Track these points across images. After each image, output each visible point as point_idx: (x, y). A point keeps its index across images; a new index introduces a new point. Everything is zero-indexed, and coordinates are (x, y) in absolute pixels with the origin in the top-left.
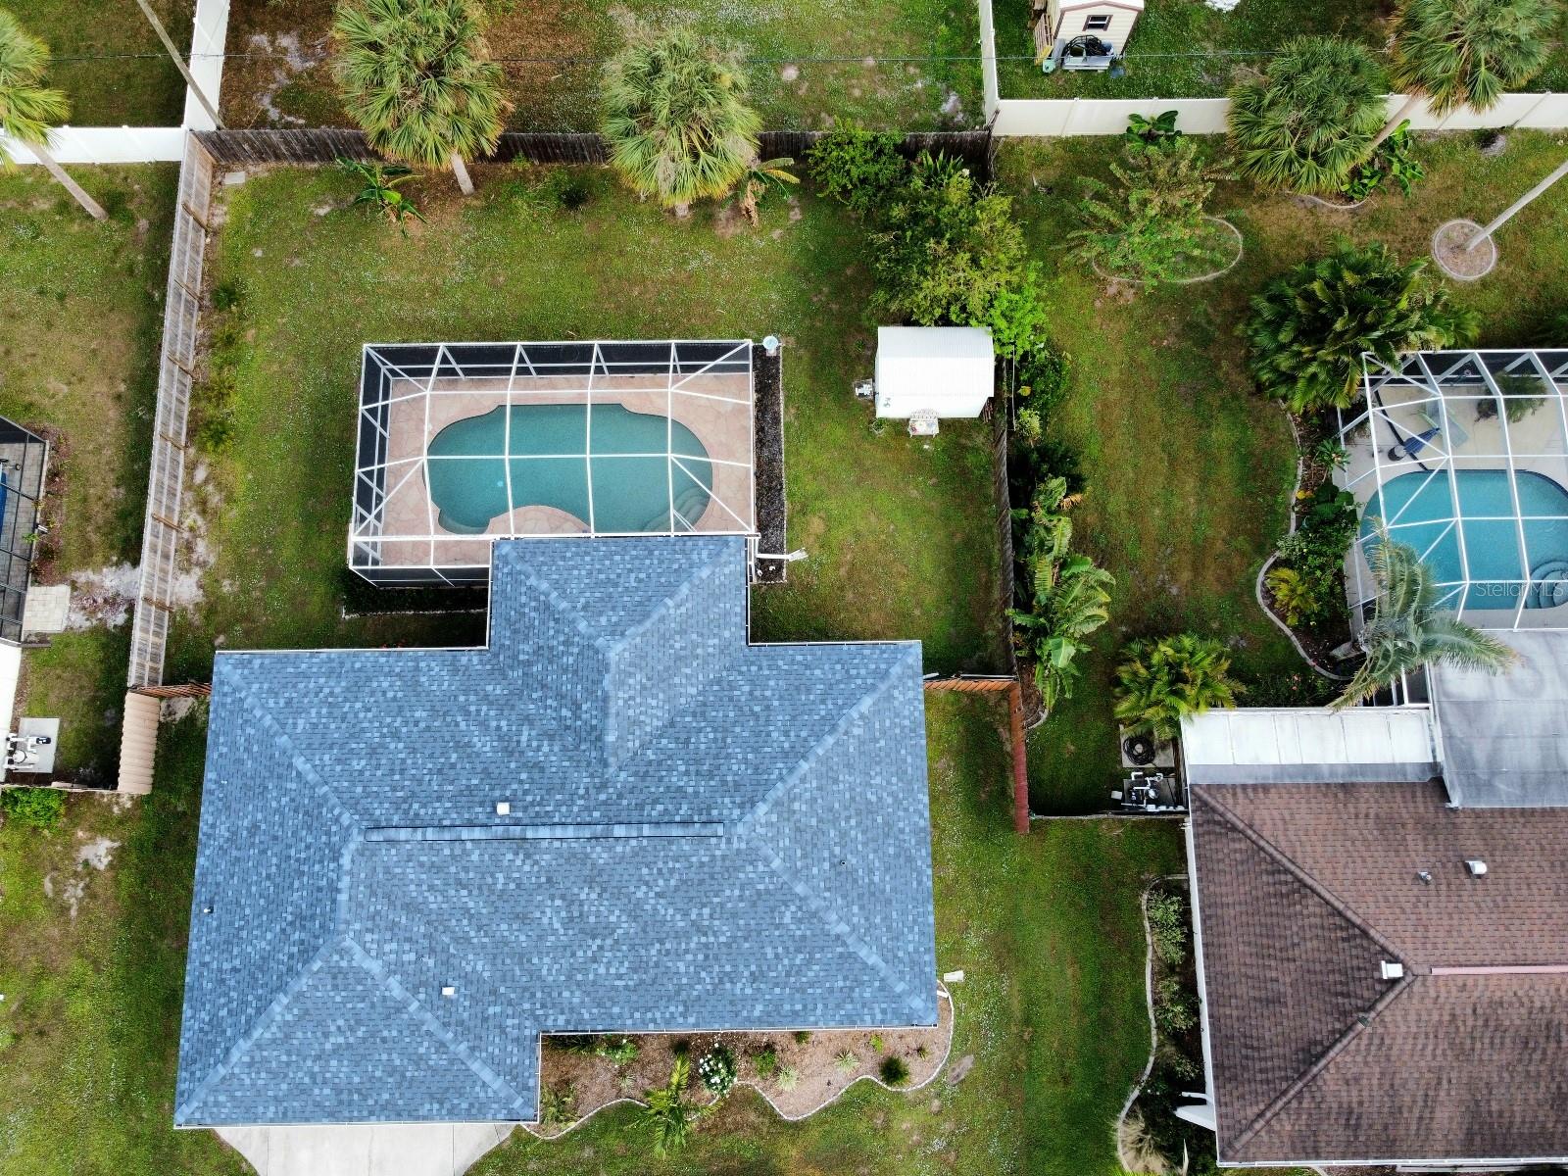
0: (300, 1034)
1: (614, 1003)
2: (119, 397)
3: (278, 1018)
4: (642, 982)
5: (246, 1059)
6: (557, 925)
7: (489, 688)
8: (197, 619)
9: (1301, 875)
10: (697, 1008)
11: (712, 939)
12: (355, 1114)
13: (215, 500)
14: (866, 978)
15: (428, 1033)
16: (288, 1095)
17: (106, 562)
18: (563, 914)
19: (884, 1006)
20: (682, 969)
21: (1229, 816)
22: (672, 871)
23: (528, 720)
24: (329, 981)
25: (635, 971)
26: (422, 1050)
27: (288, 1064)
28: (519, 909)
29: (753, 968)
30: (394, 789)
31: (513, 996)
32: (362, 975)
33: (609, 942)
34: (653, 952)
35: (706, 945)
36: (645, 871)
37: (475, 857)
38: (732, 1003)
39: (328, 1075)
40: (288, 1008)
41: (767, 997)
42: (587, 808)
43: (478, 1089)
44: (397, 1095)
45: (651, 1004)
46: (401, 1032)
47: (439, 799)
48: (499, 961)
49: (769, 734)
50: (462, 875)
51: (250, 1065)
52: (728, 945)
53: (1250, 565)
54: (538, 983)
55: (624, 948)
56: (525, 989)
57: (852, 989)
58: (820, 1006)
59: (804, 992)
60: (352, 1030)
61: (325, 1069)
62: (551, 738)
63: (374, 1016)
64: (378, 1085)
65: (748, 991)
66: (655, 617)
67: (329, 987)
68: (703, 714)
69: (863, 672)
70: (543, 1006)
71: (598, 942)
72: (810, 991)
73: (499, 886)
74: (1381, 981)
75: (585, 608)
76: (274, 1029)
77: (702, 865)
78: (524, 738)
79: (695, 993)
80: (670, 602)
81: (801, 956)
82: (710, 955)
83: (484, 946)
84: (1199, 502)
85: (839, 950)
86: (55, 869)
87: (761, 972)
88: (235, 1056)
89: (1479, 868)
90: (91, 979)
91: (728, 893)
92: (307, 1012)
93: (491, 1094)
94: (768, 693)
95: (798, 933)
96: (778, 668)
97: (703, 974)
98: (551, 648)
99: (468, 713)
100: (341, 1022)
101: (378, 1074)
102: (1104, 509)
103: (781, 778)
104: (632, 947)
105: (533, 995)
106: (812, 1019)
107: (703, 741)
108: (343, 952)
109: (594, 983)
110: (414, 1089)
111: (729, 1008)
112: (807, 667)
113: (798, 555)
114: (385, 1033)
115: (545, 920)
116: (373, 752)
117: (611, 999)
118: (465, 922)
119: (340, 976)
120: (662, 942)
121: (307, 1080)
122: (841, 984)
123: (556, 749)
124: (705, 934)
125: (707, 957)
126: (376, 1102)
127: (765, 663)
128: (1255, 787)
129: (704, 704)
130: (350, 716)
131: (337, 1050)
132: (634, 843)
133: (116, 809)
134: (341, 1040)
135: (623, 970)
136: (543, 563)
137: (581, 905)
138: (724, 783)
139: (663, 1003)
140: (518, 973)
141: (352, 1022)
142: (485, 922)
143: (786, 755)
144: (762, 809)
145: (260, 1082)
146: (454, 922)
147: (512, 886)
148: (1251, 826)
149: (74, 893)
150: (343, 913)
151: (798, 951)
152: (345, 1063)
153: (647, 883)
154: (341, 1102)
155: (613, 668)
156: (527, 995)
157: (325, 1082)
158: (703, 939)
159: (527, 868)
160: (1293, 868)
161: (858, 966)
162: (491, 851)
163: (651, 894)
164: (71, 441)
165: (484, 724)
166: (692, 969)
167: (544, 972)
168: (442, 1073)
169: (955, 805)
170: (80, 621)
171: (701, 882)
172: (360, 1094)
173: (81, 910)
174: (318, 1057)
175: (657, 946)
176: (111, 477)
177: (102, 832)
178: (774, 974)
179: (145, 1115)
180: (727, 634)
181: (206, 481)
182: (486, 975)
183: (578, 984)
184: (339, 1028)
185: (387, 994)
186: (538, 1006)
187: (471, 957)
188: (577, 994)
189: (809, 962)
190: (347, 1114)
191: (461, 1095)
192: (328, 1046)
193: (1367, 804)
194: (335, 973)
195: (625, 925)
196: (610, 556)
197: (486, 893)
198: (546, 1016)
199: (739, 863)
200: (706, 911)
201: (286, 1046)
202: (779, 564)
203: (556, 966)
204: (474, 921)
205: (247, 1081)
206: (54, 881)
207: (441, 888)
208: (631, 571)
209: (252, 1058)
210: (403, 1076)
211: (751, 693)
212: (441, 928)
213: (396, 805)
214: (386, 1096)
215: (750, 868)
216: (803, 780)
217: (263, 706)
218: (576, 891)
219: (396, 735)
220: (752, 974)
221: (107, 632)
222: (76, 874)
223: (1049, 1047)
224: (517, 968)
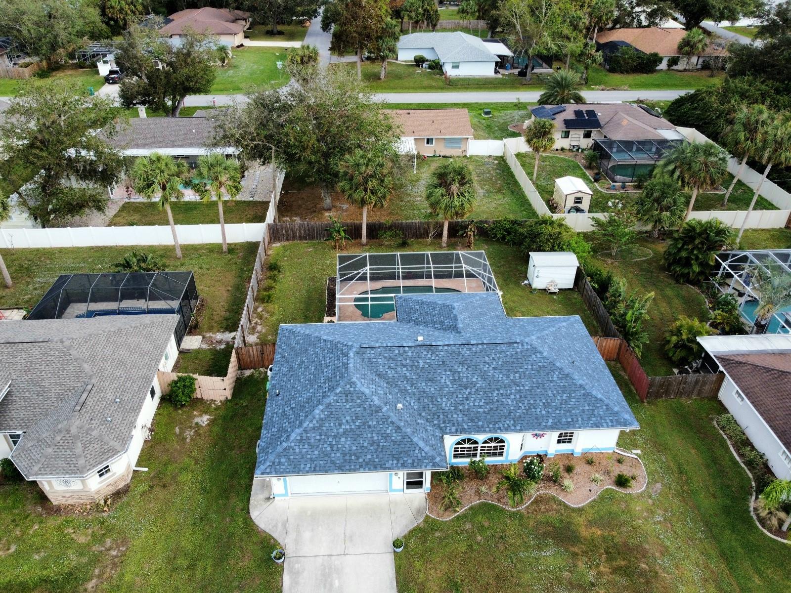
0: (327, 425)
1: (479, 420)
2: (228, 290)
3: (317, 416)
4: (491, 409)
5: (298, 438)
6: (448, 383)
7: (401, 326)
9: (780, 370)
10: (520, 422)
11: (522, 388)
12: (353, 467)
13: (266, 315)
14: (598, 405)
15: (392, 423)
16: (319, 458)
17: (218, 331)
18: (451, 378)
19: (611, 418)
20: (510, 403)
21: (736, 360)
22: (499, 358)
24: (344, 398)
25: (487, 404)
26: (388, 431)
27: (320, 440)
28: (430, 376)
29: (544, 401)
30: (369, 339)
31: (429, 417)
32: (360, 395)
33: (473, 390)
34: (495, 395)
35: (520, 391)
36: (487, 358)
37: (409, 353)
38: (537, 418)
39: (340, 446)
40: (323, 411)
41: (554, 415)
42: (456, 339)
43: (417, 452)
44: (375, 456)
45: (497, 420)
46: (378, 422)
47: (390, 340)
48: (422, 401)
49: (526, 328)
50: (404, 361)
51: (300, 441)
52: (530, 391)
54: (441, 411)
55: (481, 393)
56: (434, 414)
57: (593, 410)
58: (580, 419)
59: (570, 412)
60: (354, 422)
61: (338, 443)
62: (433, 331)
63: (365, 414)
64: (366, 450)
65: (544, 412)
67: (344, 401)
70: (444, 422)
71: (468, 390)
72: (573, 412)
73: (421, 366)
76: (314, 422)
77: (512, 355)
78: (421, 331)
79: (518, 414)
81: (565, 395)
82: (522, 397)
83: (414, 393)
85: (583, 392)
86: (181, 424)
87: (548, 403)
88: (293, 436)
90: (193, 467)
91: (526, 367)
92: (332, 413)
93: (424, 454)
94: (521, 323)
95: (562, 384)
97: (520, 405)
98: (427, 312)
99: (394, 329)
100: (348, 418)
101: (366, 444)
104: (485, 392)
105: (439, 417)
106: (577, 426)
107: (499, 330)
108: (352, 384)
109: (468, 410)
110: (384, 453)
111: (536, 421)
114: (370, 423)
115: (443, 381)
116: (356, 335)
117: (477, 418)
118: (405, 382)
119: (349, 396)
120: (498, 390)
121: (328, 449)
122: (587, 408)
123: (436, 332)
124: (518, 386)
125: (521, 397)
126: (364, 460)
128: (742, 355)
131: (345, 433)
132: (480, 346)
133: (213, 406)
134: (348, 427)
135: (481, 404)
137: (459, 374)
138: (514, 334)
139: (503, 419)
140: (431, 406)
141: (354, 418)
142: (415, 382)
143: (537, 330)
144: (533, 337)
145: (304, 450)
146: (400, 383)
147: (427, 366)
148: (749, 362)
149: (189, 434)
150: (351, 370)
151: (563, 392)
152: (349, 439)
153: (488, 364)
154: (345, 461)
155: (456, 309)
156: (436, 417)
157: (338, 450)
158: (518, 388)
159: (433, 358)
160: (775, 368)
161: (593, 399)
162: (416, 351)
163: (491, 368)
164: (208, 300)
165: (402, 330)
166: (515, 402)
168: (398, 443)
170: (205, 346)
171: (513, 363)
172: (356, 456)
173: (191, 440)
174: (335, 436)
175: (497, 392)
176: (223, 309)
177: (206, 413)
178: (554, 404)
179: (214, 525)
180: (498, 313)
181: (262, 311)
182: (416, 407)
183: (461, 411)
184: (347, 421)
185: (372, 403)
186: (441, 422)
187: (408, 398)
188: (460, 416)
189: (570, 397)
190: (348, 467)
191: (408, 455)
192: (341, 430)
194: (347, 394)
195: (480, 382)
197: (415, 369)
198: (446, 427)
199: (528, 354)
200: (517, 375)
201: (320, 431)
203: (450, 402)
204: (409, 382)
205: (297, 450)
206: (180, 429)
207: (394, 367)
209: (302, 437)
210: (378, 446)
211: (514, 324)
212: (394, 385)
213: (371, 341)
214: (369, 457)
215: (534, 356)
216: (547, 335)
217: (304, 331)
218: (456, 367)
219: (365, 333)
220: (544, 404)
221: (216, 350)
222: (191, 427)
223: (697, 482)
224: (430, 404)
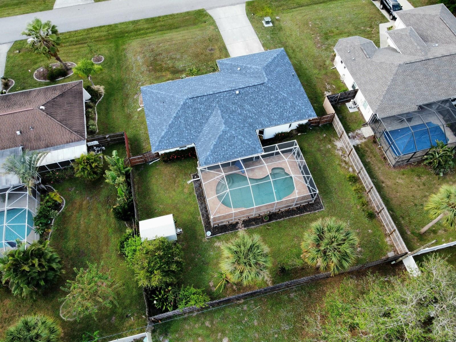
0: (265, 59)
2: (383, 182)
4: (202, 80)
7: (252, 121)
8: (332, 139)
9: (60, 124)
12: (250, 55)
13: (343, 165)
17: (361, 145)
18: (220, 83)
20: (194, 83)
21: (76, 134)
23: (240, 114)
26: (241, 62)
28: (229, 82)
30: (263, 93)
33: (210, 82)
35: (190, 86)
40: (268, 60)
42: (220, 96)
43: (230, 61)
47: (252, 93)
49: (184, 121)
52: (185, 86)
53: (67, 209)
62: (233, 111)
64: (248, 58)
66: (217, 138)
67: (262, 63)
68: (201, 124)
69: (165, 142)
71: (212, 82)
74: (45, 106)
75: (234, 137)
76: (270, 58)
78: (239, 110)
80: (215, 143)
81: (170, 88)
84: (80, 223)
86: (334, 89)
88: (276, 55)
89: (18, 133)
91: (186, 91)
94: (187, 132)
96: (186, 139)
97: (189, 83)
98: (240, 129)
99: (254, 113)
102: (107, 215)
103: (179, 111)
104: (205, 83)
107: (199, 117)
109: (211, 78)
110: (241, 58)
112: (179, 140)
113: (189, 182)
115: (223, 82)
116: (271, 101)
119: (260, 65)
120: (199, 84)
123: (231, 109)
126: (247, 56)
127: (189, 139)
128: (70, 142)
129: (201, 126)
130: (280, 108)
134: (257, 60)
135: (206, 80)
136: (249, 148)
137: (217, 84)
138: (192, 108)
141: (255, 62)
142: (235, 79)
143: (179, 117)
144: (182, 103)
148: (71, 132)
149: (328, 87)
150: (263, 71)
152: (255, 58)
155: (223, 123)
157: (257, 56)
160: (62, 125)
163: (202, 88)
164: (387, 168)
165: (249, 111)
166: (192, 83)
167: (222, 77)
169: (143, 139)
170: (359, 132)
173: (325, 84)
176: (372, 163)
180: (200, 143)
181: (348, 169)
183: (214, 77)
192: (259, 59)
193: (43, 143)
196: (233, 154)
200: (191, 89)
201: (267, 57)
202: (194, 178)
203: (219, 78)
205: (272, 54)
206: (333, 87)
208: (227, 150)
211: (191, 131)
213: (260, 90)
216: (174, 112)
217: (300, 106)
219: (268, 105)
221: (352, 131)
223: (119, 103)
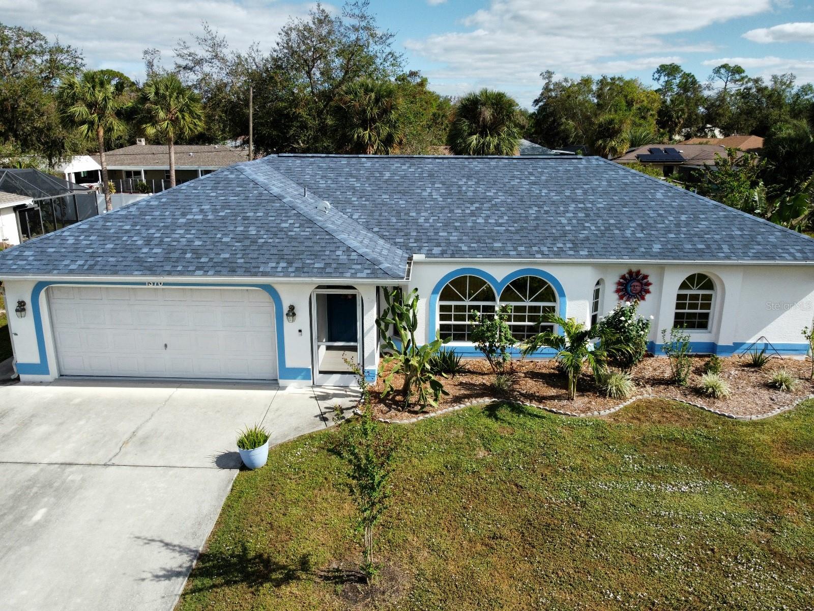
0: (157, 213)
1: (495, 241)
4: (522, 228)
6: (436, 196)
10: (587, 245)
11: (589, 206)
12: (179, 268)
16: (110, 253)
18: (443, 191)
19: (797, 247)
20: (565, 222)
22: (542, 173)
25: (515, 221)
26: (285, 225)
27: (128, 231)
28: (401, 188)
29: (639, 222)
32: (245, 182)
33: (487, 205)
34: (532, 212)
35: (585, 209)
36: (517, 173)
38: (625, 242)
39: (167, 239)
41: (663, 239)
43: (339, 253)
44: (239, 256)
45: (535, 242)
46: (266, 213)
48: (376, 214)
50: (354, 172)
52: (607, 209)
54: (414, 227)
55: (503, 209)
56: (399, 230)
57: (753, 236)
58: (725, 246)
59: (701, 237)
60: (216, 212)
61: (166, 235)
63: (243, 204)
64: (222, 247)
65: (640, 235)
70: (418, 241)
71: (476, 205)
72: (707, 236)
73: (386, 178)
77: (568, 171)
79: (582, 236)
81: (685, 216)
82: (591, 215)
83: (363, 206)
85: (723, 213)
87: (648, 224)
91: (596, 183)
93: (354, 257)
95: (675, 204)
97: (587, 225)
100: (206, 207)
101: (226, 240)
104: (511, 208)
105: (408, 234)
106: (722, 254)
108: (236, 170)
109: (473, 227)
110: (262, 252)
111: (623, 245)
114: (250, 214)
115: (425, 194)
117: (490, 238)
118: (349, 193)
119: (223, 183)
121: (140, 242)
122: (738, 232)
125: (587, 215)
126: (211, 259)
131: (190, 224)
134: (199, 217)
135: (502, 221)
137: (460, 187)
139: (549, 241)
140: (394, 221)
141: (218, 207)
142: (368, 194)
145: (85, 242)
146: (338, 193)
147: (397, 178)
151: (680, 212)
152: (193, 232)
153: (519, 178)
154: (168, 259)
156: (402, 233)
158: (580, 205)
159: (411, 170)
161: (749, 223)
163: (525, 183)
166: (574, 221)
167: (421, 220)
168: (300, 240)
171: (570, 178)
172: (195, 253)
174: (165, 228)
175: (536, 209)
178: (662, 226)
182: (362, 220)
184: (202, 210)
185: (265, 192)
186: (412, 241)
187: (349, 210)
188: (455, 234)
189: (696, 219)
190: (168, 268)
191: (318, 257)
192: (182, 221)
194: (220, 180)
195: (502, 197)
197: (372, 180)
198: (421, 246)
199: (601, 171)
200: (579, 191)
203: (435, 218)
204: (358, 193)
207: (333, 177)
210: (254, 242)
214: (225, 256)
215: (612, 173)
218: (455, 180)
220: (639, 225)
224: (393, 218)
